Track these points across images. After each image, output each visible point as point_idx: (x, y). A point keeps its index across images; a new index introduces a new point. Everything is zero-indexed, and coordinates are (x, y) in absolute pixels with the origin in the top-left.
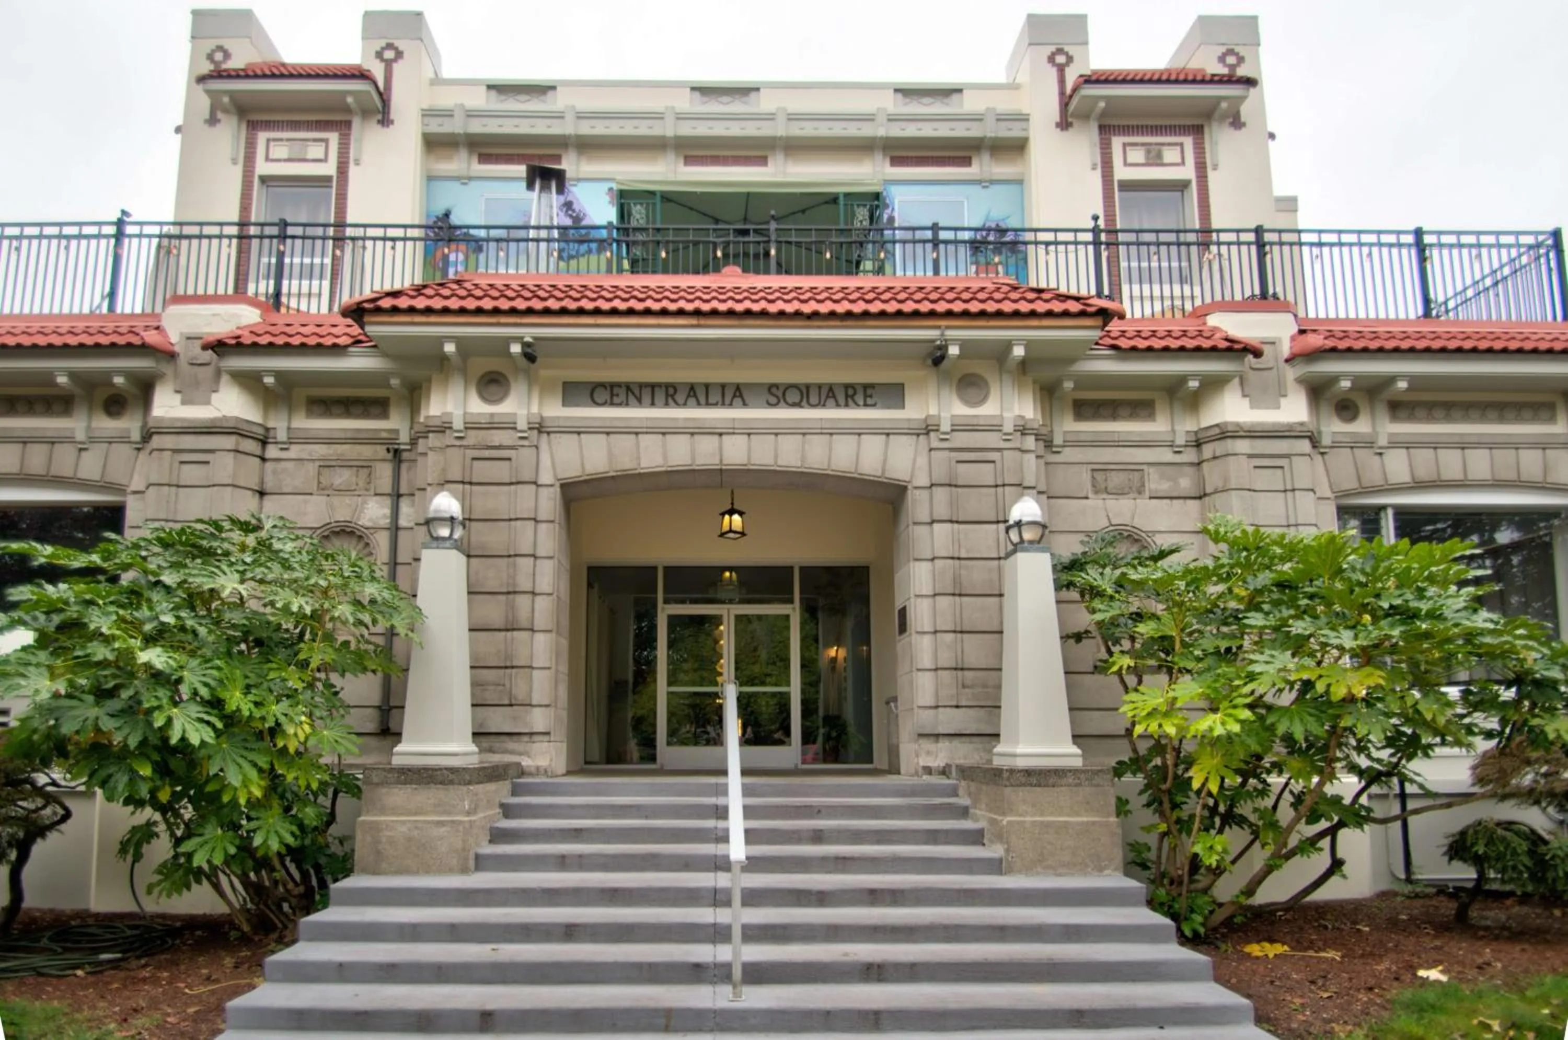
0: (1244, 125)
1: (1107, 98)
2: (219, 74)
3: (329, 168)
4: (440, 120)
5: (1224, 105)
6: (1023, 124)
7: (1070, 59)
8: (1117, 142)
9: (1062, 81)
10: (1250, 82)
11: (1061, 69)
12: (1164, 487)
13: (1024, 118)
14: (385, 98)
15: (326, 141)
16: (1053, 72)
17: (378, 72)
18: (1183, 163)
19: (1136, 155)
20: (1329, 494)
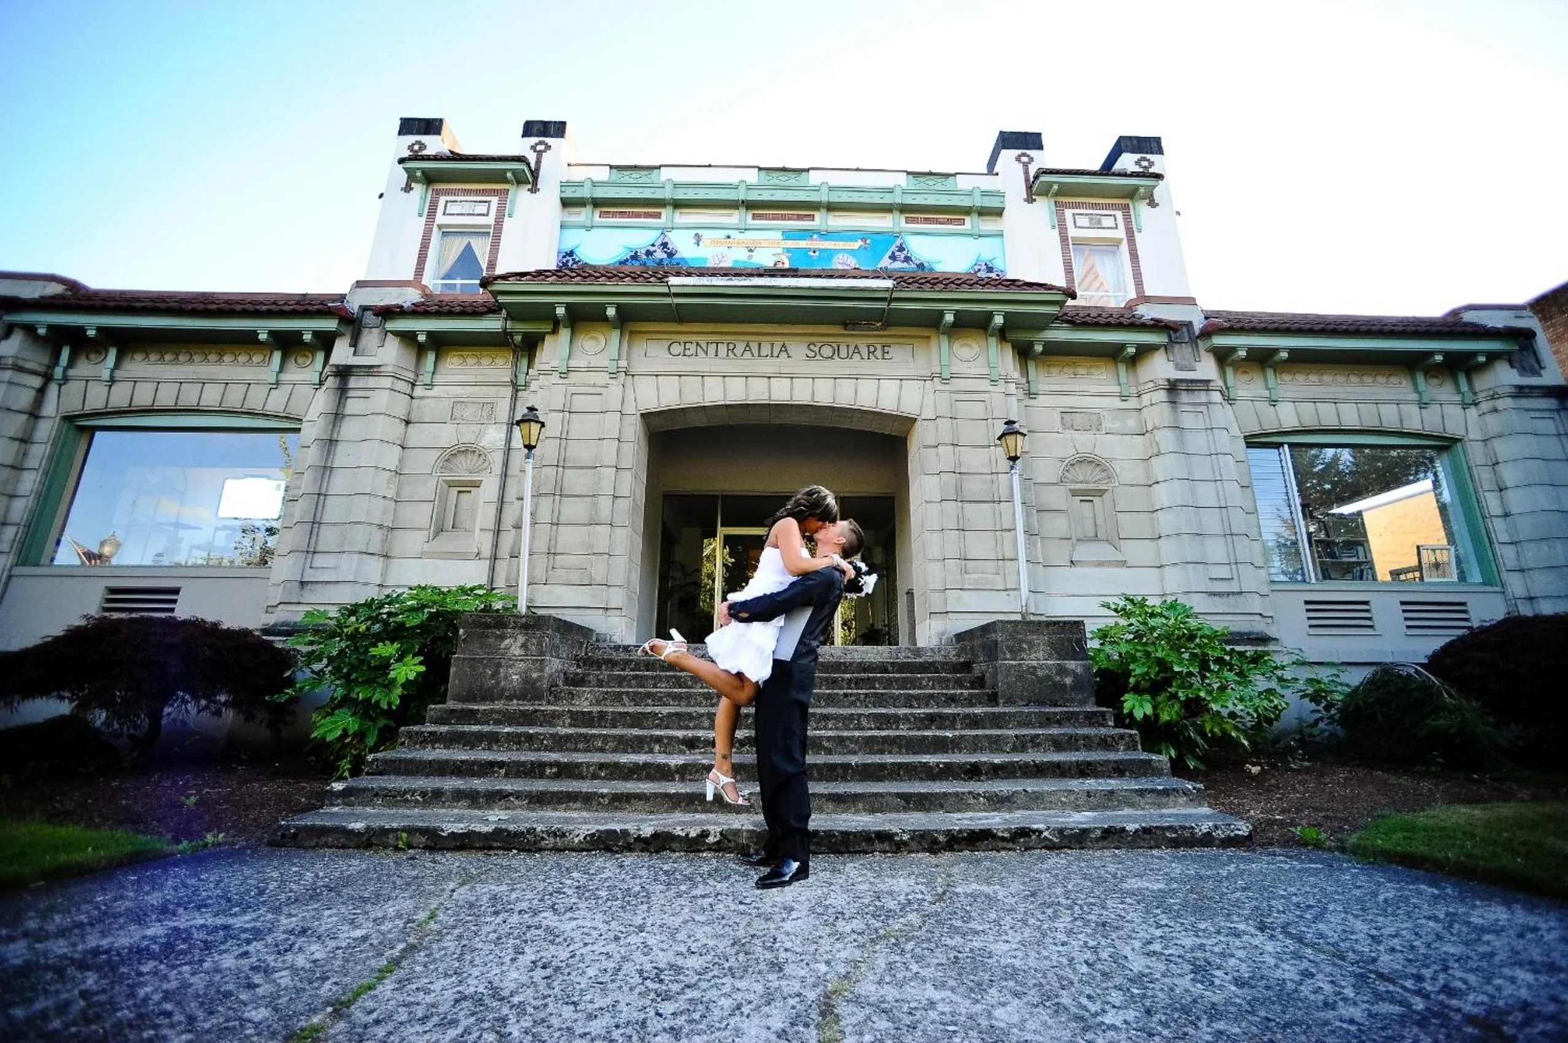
0: (1157, 205)
1: (1060, 183)
2: (415, 158)
3: (490, 220)
4: (573, 189)
5: (1142, 190)
6: (1001, 199)
7: (1031, 159)
8: (1068, 213)
9: (1026, 173)
10: (1159, 176)
11: (1026, 165)
12: (1115, 426)
13: (1001, 195)
14: (535, 173)
15: (489, 202)
16: (1020, 167)
17: (532, 158)
18: (1116, 228)
19: (1083, 221)
20: (1238, 434)
